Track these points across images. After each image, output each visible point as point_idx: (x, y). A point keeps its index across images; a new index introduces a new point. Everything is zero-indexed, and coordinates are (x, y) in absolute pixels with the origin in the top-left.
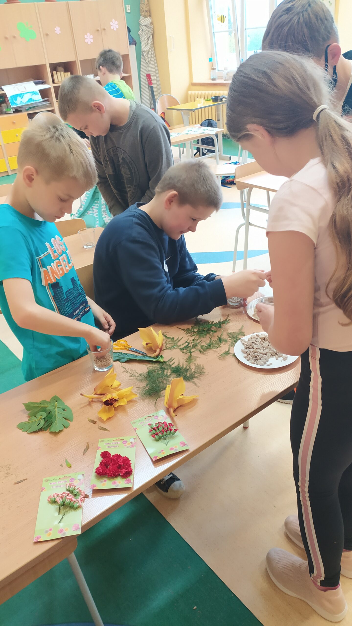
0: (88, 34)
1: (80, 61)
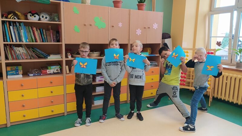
0: (139, 29)
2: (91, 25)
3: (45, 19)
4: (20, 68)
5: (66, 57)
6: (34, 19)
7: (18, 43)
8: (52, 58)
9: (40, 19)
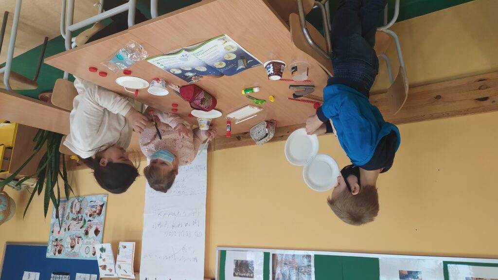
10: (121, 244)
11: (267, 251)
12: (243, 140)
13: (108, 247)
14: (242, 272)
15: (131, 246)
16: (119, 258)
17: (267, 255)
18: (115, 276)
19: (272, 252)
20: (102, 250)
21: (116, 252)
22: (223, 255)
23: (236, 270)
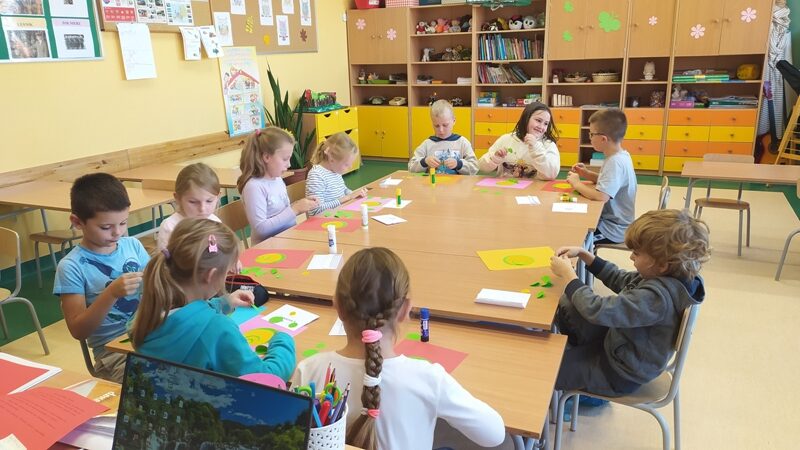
0: (699, 26)
1: (676, 58)
2: (591, 28)
3: (529, 26)
4: (494, 94)
5: (551, 81)
6: (515, 27)
7: (494, 61)
8: (533, 82)
9: (522, 28)
10: (199, 57)
11: (55, 59)
12: (100, 160)
13: (211, 54)
14: (77, 40)
15: (189, 56)
16: (199, 45)
17: (55, 55)
18: (199, 28)
19: (51, 58)
20: (216, 51)
21: (203, 50)
22: (98, 53)
23: (82, 40)
